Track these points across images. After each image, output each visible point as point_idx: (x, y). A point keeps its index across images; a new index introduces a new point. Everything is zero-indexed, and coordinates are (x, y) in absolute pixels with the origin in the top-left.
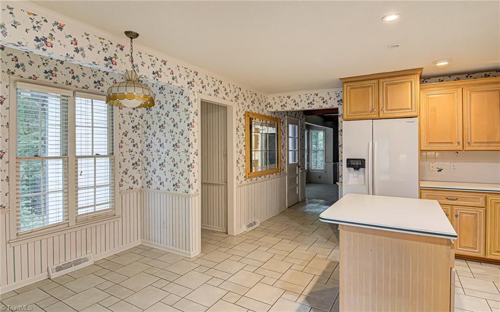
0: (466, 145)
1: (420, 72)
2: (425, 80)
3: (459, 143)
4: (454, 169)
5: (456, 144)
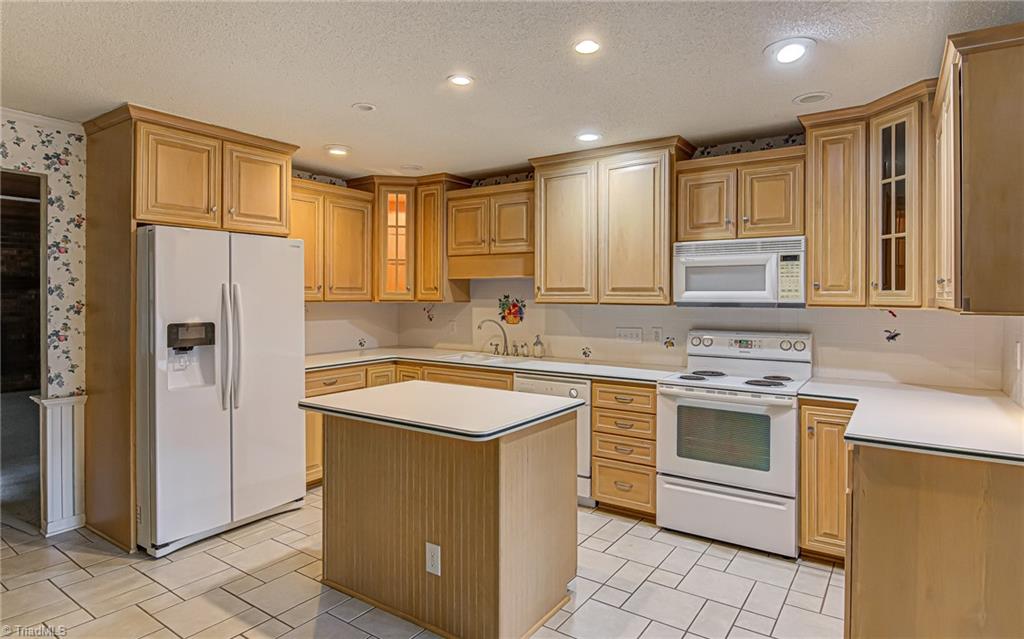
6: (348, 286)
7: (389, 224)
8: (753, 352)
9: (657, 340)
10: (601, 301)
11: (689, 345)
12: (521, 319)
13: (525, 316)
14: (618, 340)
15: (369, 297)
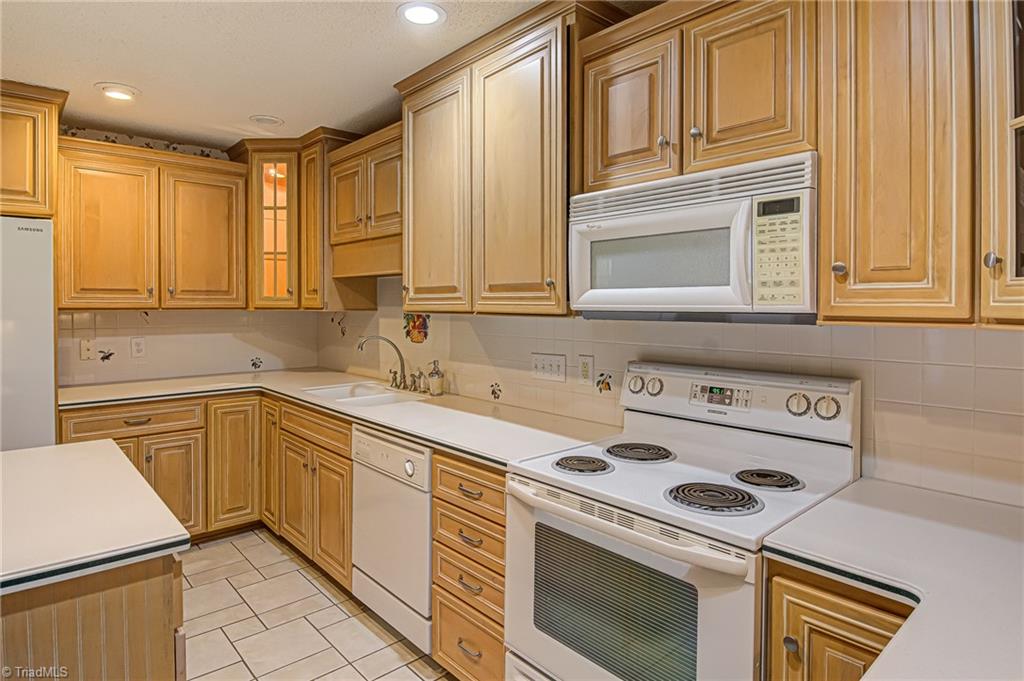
0: (166, 295)
1: (60, 101)
2: (71, 128)
3: (150, 292)
4: (139, 351)
5: (146, 295)
6: (204, 289)
7: (265, 205)
8: (733, 414)
9: (586, 376)
10: (477, 308)
11: (626, 392)
12: (426, 335)
13: (429, 331)
14: (533, 374)
15: (241, 304)
